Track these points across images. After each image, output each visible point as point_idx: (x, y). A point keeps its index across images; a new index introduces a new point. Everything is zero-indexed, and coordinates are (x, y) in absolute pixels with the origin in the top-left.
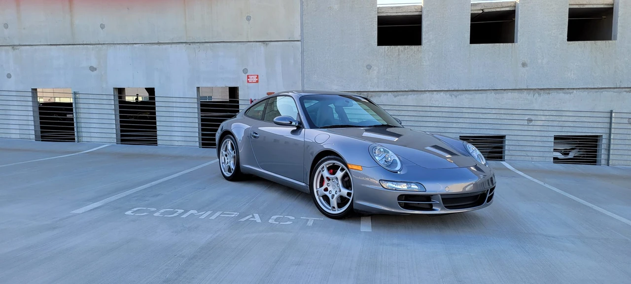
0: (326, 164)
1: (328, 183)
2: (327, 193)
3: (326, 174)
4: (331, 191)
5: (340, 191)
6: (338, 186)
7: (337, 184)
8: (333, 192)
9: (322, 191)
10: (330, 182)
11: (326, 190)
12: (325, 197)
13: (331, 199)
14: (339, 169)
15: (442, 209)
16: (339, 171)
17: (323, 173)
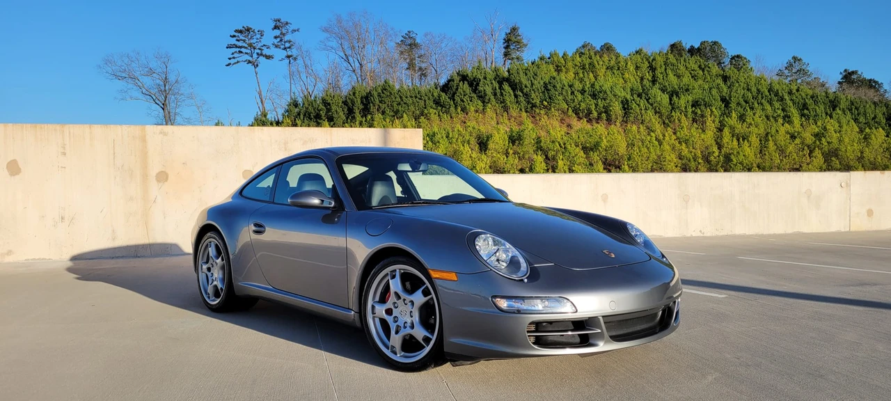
0: (399, 268)
1: (395, 303)
2: (389, 319)
3: (395, 285)
4: (396, 317)
5: (412, 327)
6: (412, 317)
7: (411, 312)
8: (400, 323)
9: (381, 310)
10: (400, 302)
11: (389, 312)
12: (384, 323)
13: (393, 332)
14: (420, 287)
15: (605, 343)
16: (419, 293)
17: (390, 281)
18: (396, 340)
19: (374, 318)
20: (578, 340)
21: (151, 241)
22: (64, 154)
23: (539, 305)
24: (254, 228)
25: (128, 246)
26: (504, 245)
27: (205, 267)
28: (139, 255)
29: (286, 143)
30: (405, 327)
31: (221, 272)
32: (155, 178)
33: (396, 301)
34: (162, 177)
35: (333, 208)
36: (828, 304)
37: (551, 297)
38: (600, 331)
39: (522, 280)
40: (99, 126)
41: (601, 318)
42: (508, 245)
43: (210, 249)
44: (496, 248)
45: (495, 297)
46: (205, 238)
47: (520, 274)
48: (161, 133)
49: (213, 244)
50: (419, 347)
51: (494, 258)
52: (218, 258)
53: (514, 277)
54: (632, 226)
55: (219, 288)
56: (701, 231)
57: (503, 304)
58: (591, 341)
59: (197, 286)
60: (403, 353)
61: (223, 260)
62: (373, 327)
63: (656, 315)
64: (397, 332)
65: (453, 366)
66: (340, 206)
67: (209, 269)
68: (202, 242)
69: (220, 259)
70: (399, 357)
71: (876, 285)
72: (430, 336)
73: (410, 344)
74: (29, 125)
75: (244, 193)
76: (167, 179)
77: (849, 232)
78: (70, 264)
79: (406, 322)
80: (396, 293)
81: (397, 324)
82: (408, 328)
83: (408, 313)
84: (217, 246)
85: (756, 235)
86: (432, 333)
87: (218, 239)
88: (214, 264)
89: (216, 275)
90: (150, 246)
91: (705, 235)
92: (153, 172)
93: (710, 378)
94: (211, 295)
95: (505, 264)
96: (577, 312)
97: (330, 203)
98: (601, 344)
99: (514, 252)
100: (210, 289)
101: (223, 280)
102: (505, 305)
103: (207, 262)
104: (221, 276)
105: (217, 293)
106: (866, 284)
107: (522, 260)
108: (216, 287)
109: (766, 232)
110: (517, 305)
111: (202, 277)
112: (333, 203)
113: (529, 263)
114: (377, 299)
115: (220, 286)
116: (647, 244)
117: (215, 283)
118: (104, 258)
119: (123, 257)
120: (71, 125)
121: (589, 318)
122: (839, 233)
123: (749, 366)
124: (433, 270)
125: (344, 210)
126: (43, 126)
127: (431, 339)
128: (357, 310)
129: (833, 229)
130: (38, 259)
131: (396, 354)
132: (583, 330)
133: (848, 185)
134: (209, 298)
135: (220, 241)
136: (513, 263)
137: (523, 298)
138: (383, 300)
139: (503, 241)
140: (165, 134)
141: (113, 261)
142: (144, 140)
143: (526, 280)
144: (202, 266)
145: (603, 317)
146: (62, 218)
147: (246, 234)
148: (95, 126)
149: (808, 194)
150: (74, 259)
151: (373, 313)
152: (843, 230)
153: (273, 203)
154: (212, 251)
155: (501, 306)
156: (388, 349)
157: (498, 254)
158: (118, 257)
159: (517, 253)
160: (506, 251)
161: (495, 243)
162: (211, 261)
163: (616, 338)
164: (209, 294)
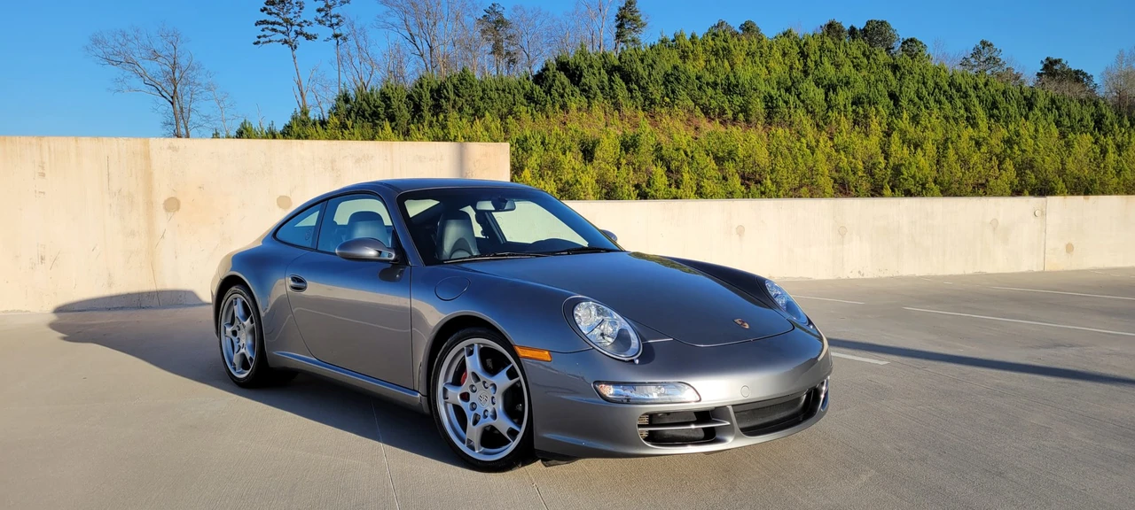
0: (478, 342)
1: (473, 386)
2: (466, 406)
3: (473, 364)
4: (473, 403)
5: (494, 416)
6: (494, 404)
7: (493, 397)
8: (480, 411)
9: (455, 394)
10: (479, 385)
11: (465, 397)
12: (458, 410)
13: (470, 423)
14: (504, 367)
15: (735, 438)
16: (503, 374)
17: (467, 358)
18: (474, 433)
19: (446, 404)
20: (702, 435)
21: (160, 287)
22: (43, 175)
23: (653, 393)
24: (292, 283)
25: (129, 294)
26: (611, 315)
27: (229, 330)
28: (143, 306)
29: (333, 161)
30: (485, 417)
31: (250, 338)
32: (162, 206)
33: (474, 383)
34: (172, 205)
35: (393, 261)
36: (1013, 373)
37: (669, 383)
38: (729, 423)
39: (633, 361)
40: (88, 138)
41: (731, 408)
42: (616, 316)
43: (235, 307)
44: (600, 318)
45: (599, 382)
46: (229, 292)
47: (630, 353)
48: (170, 148)
49: (239, 302)
50: (502, 441)
51: (597, 332)
52: (246, 320)
53: (622, 357)
54: (772, 283)
55: (248, 358)
56: (859, 272)
57: (609, 391)
58: (718, 436)
59: (220, 355)
60: (483, 449)
61: (252, 322)
62: (445, 415)
63: (799, 399)
64: (475, 423)
65: (546, 466)
66: (402, 259)
67: (234, 333)
68: (225, 298)
69: (249, 320)
70: (477, 454)
71: (1071, 346)
72: (516, 429)
73: (491, 438)
75: (279, 235)
76: (178, 209)
77: (1043, 272)
78: (53, 318)
79: (486, 410)
80: (474, 374)
81: (475, 412)
82: (489, 417)
83: (489, 399)
84: (244, 303)
85: (928, 277)
86: (519, 424)
87: (245, 295)
88: (241, 326)
89: (243, 341)
90: (158, 294)
91: (865, 277)
92: (160, 199)
93: (864, 478)
94: (237, 366)
95: (611, 340)
96: (700, 400)
97: (390, 256)
98: (730, 438)
99: (622, 323)
100: (236, 359)
101: (253, 346)
102: (612, 392)
103: (232, 324)
104: (250, 342)
105: (245, 364)
106: (1059, 345)
107: (632, 335)
108: (243, 355)
109: (940, 273)
110: (628, 392)
111: (226, 343)
112: (394, 255)
113: (641, 338)
114: (450, 379)
115: (249, 355)
116: (790, 307)
117: (242, 351)
118: (97, 310)
119: (122, 308)
120: (51, 138)
121: (716, 408)
122: (1031, 274)
123: (912, 460)
124: (520, 347)
125: (407, 264)
126: (14, 138)
127: (518, 433)
128: (425, 393)
129: (1024, 269)
130: (12, 311)
131: (473, 449)
132: (708, 423)
133: (1044, 214)
134: (235, 369)
135: (248, 298)
136: (622, 339)
137: (633, 385)
138: (457, 381)
139: (609, 310)
140: (175, 149)
141: (110, 314)
142: (147, 157)
143: (637, 361)
144: (225, 328)
145: (733, 406)
146: (42, 259)
147: (282, 289)
148: (83, 138)
149: (994, 224)
150: (59, 310)
151: (445, 398)
152: (1035, 270)
153: (316, 250)
154: (238, 310)
155: (605, 393)
156: (464, 442)
157: (602, 327)
158: (116, 309)
159: (627, 326)
160: (613, 323)
161: (599, 312)
162: (237, 322)
163: (749, 431)
164: (234, 365)
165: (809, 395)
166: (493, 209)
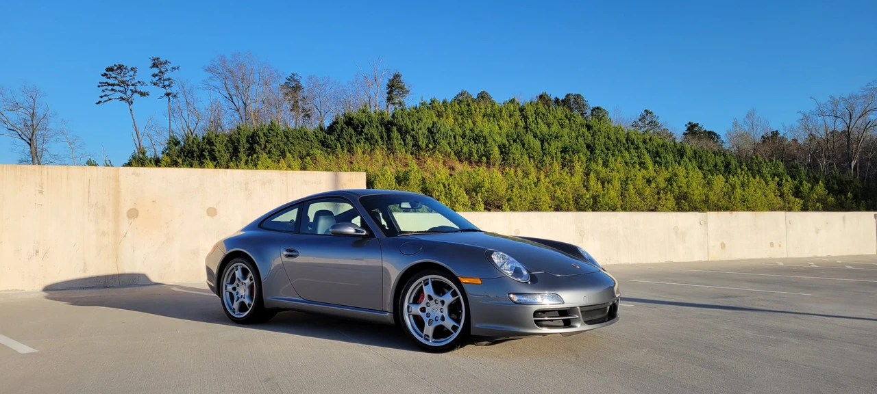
0: (431, 277)
1: (428, 303)
2: (423, 315)
3: (428, 290)
4: (428, 313)
5: (443, 319)
6: (442, 312)
7: (442, 309)
8: (432, 317)
9: (416, 310)
10: (432, 302)
11: (423, 310)
12: (418, 318)
13: (426, 324)
14: (449, 291)
15: (581, 325)
16: (448, 294)
17: (424, 287)
18: (429, 330)
19: (409, 315)
20: (562, 324)
21: (120, 272)
22: (42, 192)
23: (539, 299)
24: (285, 253)
25: (98, 277)
27: (230, 288)
28: (108, 286)
30: (437, 320)
32: (126, 215)
33: (429, 301)
34: (133, 214)
35: (366, 235)
38: (577, 317)
39: (526, 282)
41: (578, 308)
42: (511, 259)
43: (236, 272)
44: (503, 261)
45: (511, 293)
46: (231, 263)
47: (524, 278)
48: (133, 174)
49: (239, 268)
50: (448, 333)
52: (245, 279)
53: (519, 279)
54: (580, 248)
55: (247, 304)
57: (515, 298)
58: (572, 324)
59: (221, 305)
60: (434, 340)
61: (251, 280)
62: (409, 321)
63: (606, 308)
64: (430, 324)
66: (371, 235)
67: (234, 289)
68: (228, 266)
70: (431, 343)
72: (456, 325)
73: (440, 332)
74: (9, 166)
75: (265, 224)
76: (137, 216)
77: (708, 261)
78: (46, 294)
79: (437, 317)
80: (429, 296)
81: (429, 318)
82: (439, 320)
83: (439, 311)
84: (244, 268)
85: (637, 264)
86: (459, 323)
87: (247, 263)
88: (240, 284)
89: (242, 293)
90: (119, 276)
92: (125, 210)
93: (645, 351)
94: (236, 310)
95: (511, 272)
96: (564, 303)
97: (362, 232)
98: (579, 325)
99: (519, 265)
100: (236, 305)
101: (251, 296)
102: (517, 299)
103: (232, 282)
104: (247, 293)
105: (243, 307)
108: (243, 304)
109: (644, 262)
110: (524, 299)
111: (226, 296)
112: (365, 232)
113: (528, 271)
114: (411, 301)
115: (247, 301)
116: (592, 261)
117: (243, 300)
118: (74, 289)
119: (93, 288)
121: (571, 307)
122: (700, 262)
124: (461, 277)
125: (374, 237)
127: (458, 327)
128: (392, 311)
129: (696, 259)
130: (11, 290)
131: (428, 340)
132: (566, 317)
133: (706, 223)
134: (234, 312)
135: (249, 265)
136: (517, 272)
137: (529, 294)
138: (417, 300)
139: (509, 257)
140: (137, 175)
142: (117, 180)
143: (530, 283)
144: (226, 286)
145: (580, 307)
146: (37, 252)
147: (279, 258)
149: (676, 230)
150: (46, 289)
152: (703, 260)
153: (300, 233)
154: (238, 274)
155: (513, 299)
156: (422, 337)
157: (505, 266)
158: (88, 288)
160: (512, 263)
161: (504, 257)
162: (237, 282)
163: (588, 322)
164: (234, 309)
165: (611, 306)
166: (410, 207)
